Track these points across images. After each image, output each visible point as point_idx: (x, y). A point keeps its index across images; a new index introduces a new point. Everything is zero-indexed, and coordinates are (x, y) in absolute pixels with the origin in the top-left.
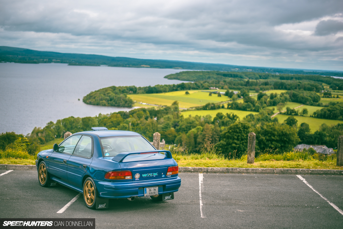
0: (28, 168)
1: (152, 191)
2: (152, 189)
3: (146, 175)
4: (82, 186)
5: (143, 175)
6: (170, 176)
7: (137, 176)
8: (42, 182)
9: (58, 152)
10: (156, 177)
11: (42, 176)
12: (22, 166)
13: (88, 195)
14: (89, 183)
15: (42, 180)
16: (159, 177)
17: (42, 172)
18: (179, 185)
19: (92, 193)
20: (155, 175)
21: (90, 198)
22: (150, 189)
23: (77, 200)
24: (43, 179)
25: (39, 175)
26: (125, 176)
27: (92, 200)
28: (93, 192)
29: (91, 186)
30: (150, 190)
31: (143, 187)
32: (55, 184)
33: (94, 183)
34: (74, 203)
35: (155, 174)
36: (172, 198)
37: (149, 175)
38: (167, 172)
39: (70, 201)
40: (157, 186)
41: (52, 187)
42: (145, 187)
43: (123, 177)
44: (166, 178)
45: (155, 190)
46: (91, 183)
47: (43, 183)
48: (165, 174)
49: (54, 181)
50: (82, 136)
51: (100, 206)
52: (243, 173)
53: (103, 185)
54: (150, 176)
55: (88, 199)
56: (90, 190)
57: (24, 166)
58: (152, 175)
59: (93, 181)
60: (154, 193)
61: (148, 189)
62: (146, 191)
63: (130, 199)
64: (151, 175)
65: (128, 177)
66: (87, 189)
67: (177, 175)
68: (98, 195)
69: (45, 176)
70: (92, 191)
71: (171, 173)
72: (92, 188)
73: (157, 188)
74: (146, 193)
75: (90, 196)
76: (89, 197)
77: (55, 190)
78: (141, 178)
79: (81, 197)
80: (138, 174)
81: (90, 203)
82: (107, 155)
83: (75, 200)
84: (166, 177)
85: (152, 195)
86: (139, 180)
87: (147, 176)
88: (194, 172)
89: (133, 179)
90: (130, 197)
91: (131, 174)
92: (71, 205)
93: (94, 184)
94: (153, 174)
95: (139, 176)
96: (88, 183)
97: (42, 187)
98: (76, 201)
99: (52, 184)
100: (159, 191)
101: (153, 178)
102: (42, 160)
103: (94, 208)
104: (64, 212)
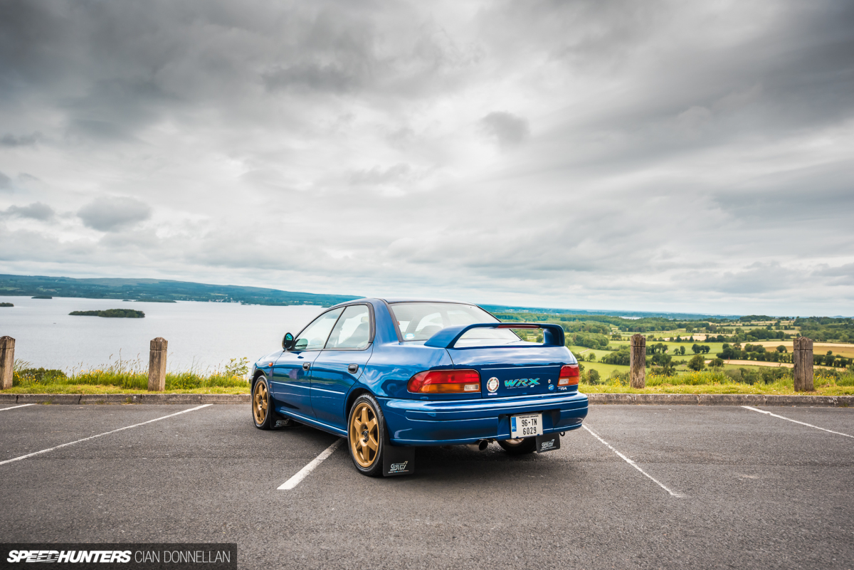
0: (240, 400)
1: (530, 426)
2: (529, 419)
3: (515, 382)
4: (345, 419)
5: (507, 384)
6: (566, 388)
7: (493, 384)
8: (259, 419)
9: (293, 350)
10: (537, 390)
11: (259, 406)
12: (230, 397)
13: (362, 440)
14: (364, 409)
15: (259, 416)
16: (542, 389)
17: (261, 397)
18: (584, 414)
19: (371, 433)
20: (533, 384)
21: (368, 446)
22: (524, 419)
23: (331, 455)
24: (262, 414)
25: (255, 405)
26: (463, 385)
27: (371, 453)
28: (375, 432)
29: (370, 416)
30: (525, 423)
31: (506, 417)
32: (285, 422)
33: (377, 407)
34: (324, 461)
35: (534, 382)
36: (557, 445)
37: (519, 383)
38: (559, 377)
39: (315, 457)
40: (539, 412)
41: (279, 429)
42: (512, 415)
43: (456, 387)
44: (557, 392)
45: (535, 422)
46: (368, 409)
47: (259, 422)
48: (555, 383)
49: (283, 417)
50: (346, 307)
51: (394, 468)
52: (638, 402)
53: (402, 411)
54: (521, 385)
55: (360, 450)
56: (366, 428)
57: (235, 397)
58: (527, 383)
59: (375, 403)
60: (533, 431)
61: (519, 420)
62: (515, 425)
63: (476, 447)
64: (524, 382)
65: (471, 388)
66: (358, 424)
67: (575, 388)
68: (388, 439)
69: (265, 404)
70: (370, 428)
71: (566, 381)
72: (373, 422)
73: (539, 418)
74: (515, 430)
75: (365, 441)
76: (364, 445)
77: (286, 435)
78: (502, 391)
79: (343, 448)
80: (494, 378)
81: (366, 461)
82: (409, 336)
83: (327, 456)
84: (556, 390)
85: (530, 435)
86: (496, 394)
87: (515, 386)
89: (483, 393)
90: (477, 442)
91: (478, 379)
92: (318, 467)
93: (378, 411)
94: (529, 381)
95: (496, 384)
96: (361, 408)
97: (257, 430)
98: (329, 458)
99: (278, 423)
100: (544, 427)
101: (529, 391)
102: (262, 374)
103: (377, 473)
104: (298, 486)
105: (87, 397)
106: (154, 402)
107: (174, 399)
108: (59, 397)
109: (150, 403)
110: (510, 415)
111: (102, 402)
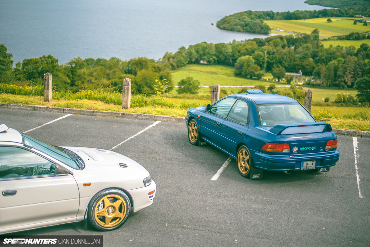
0: (175, 120)
1: (309, 165)
2: (310, 163)
3: (305, 148)
4: (236, 153)
5: (301, 149)
6: (329, 150)
7: (295, 149)
8: (192, 140)
9: (211, 112)
10: (315, 151)
11: (192, 133)
13: (242, 163)
14: (244, 151)
15: (192, 138)
16: (317, 150)
17: (193, 130)
18: (337, 160)
19: (246, 161)
20: (313, 149)
21: (245, 166)
22: (307, 163)
23: (229, 164)
24: (194, 138)
25: (189, 132)
26: (283, 149)
27: (246, 169)
28: (248, 161)
29: (246, 155)
30: (307, 164)
31: (300, 162)
32: (205, 143)
33: (249, 152)
34: (226, 167)
35: (314, 148)
36: (328, 170)
37: (307, 148)
38: (326, 145)
39: (222, 165)
40: (315, 160)
41: (202, 146)
42: (302, 161)
43: (280, 150)
44: (324, 152)
45: (312, 164)
46: (246, 152)
48: (324, 148)
49: (203, 141)
50: (237, 99)
51: (255, 176)
53: (259, 156)
54: (308, 149)
55: (242, 166)
56: (244, 158)
58: (310, 149)
59: (248, 150)
60: (311, 167)
61: (305, 163)
62: (303, 165)
63: (286, 172)
64: (309, 148)
65: (286, 151)
66: (241, 156)
67: (335, 149)
68: (253, 165)
69: (196, 134)
70: (246, 159)
71: (329, 147)
72: (247, 157)
73: (314, 162)
74: (303, 167)
75: (244, 164)
76: (243, 165)
77: (206, 150)
78: (299, 152)
79: (234, 162)
80: (296, 147)
81: (244, 171)
82: (264, 124)
83: (227, 165)
84: (324, 151)
85: (309, 169)
86: (296, 153)
87: (305, 150)
88: (347, 135)
89: (291, 152)
90: (287, 171)
91: (289, 148)
92: (224, 171)
93: (250, 154)
94: (312, 148)
95: (296, 149)
96: (243, 150)
97: (192, 145)
99: (202, 143)
100: (316, 165)
101: (311, 151)
102: (193, 118)
103: (248, 177)
104: (218, 179)
105: (96, 112)
106: (130, 118)
107: (140, 117)
108: (83, 111)
109: (128, 118)
110: (301, 162)
111: (104, 116)
